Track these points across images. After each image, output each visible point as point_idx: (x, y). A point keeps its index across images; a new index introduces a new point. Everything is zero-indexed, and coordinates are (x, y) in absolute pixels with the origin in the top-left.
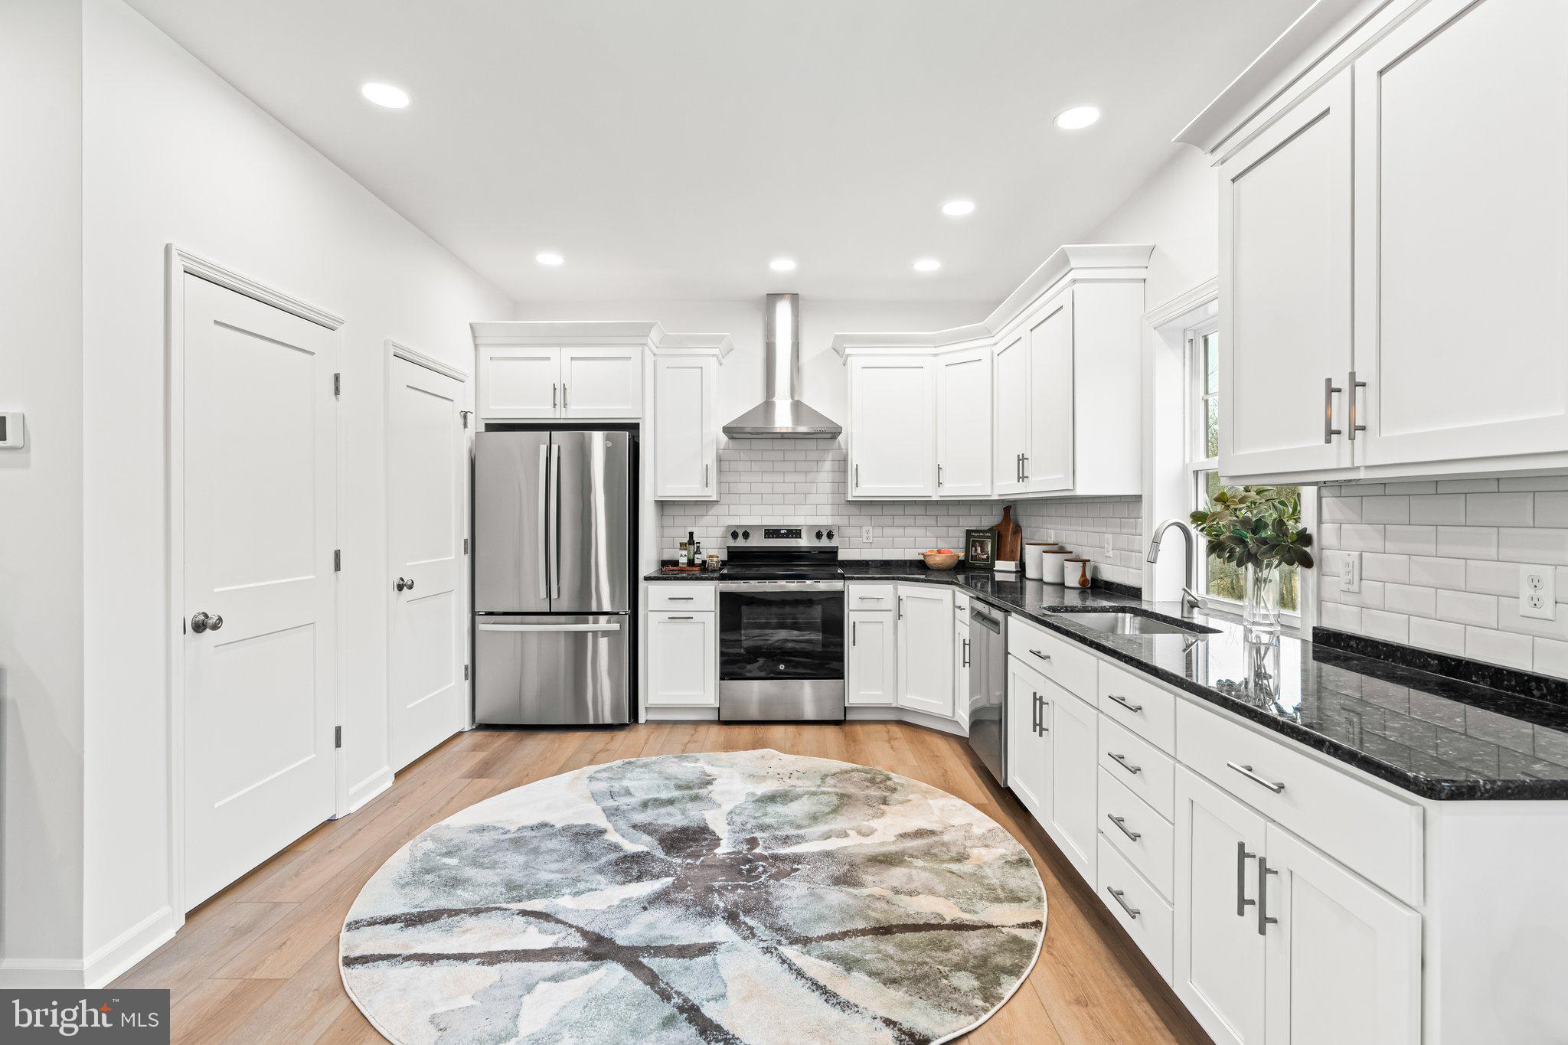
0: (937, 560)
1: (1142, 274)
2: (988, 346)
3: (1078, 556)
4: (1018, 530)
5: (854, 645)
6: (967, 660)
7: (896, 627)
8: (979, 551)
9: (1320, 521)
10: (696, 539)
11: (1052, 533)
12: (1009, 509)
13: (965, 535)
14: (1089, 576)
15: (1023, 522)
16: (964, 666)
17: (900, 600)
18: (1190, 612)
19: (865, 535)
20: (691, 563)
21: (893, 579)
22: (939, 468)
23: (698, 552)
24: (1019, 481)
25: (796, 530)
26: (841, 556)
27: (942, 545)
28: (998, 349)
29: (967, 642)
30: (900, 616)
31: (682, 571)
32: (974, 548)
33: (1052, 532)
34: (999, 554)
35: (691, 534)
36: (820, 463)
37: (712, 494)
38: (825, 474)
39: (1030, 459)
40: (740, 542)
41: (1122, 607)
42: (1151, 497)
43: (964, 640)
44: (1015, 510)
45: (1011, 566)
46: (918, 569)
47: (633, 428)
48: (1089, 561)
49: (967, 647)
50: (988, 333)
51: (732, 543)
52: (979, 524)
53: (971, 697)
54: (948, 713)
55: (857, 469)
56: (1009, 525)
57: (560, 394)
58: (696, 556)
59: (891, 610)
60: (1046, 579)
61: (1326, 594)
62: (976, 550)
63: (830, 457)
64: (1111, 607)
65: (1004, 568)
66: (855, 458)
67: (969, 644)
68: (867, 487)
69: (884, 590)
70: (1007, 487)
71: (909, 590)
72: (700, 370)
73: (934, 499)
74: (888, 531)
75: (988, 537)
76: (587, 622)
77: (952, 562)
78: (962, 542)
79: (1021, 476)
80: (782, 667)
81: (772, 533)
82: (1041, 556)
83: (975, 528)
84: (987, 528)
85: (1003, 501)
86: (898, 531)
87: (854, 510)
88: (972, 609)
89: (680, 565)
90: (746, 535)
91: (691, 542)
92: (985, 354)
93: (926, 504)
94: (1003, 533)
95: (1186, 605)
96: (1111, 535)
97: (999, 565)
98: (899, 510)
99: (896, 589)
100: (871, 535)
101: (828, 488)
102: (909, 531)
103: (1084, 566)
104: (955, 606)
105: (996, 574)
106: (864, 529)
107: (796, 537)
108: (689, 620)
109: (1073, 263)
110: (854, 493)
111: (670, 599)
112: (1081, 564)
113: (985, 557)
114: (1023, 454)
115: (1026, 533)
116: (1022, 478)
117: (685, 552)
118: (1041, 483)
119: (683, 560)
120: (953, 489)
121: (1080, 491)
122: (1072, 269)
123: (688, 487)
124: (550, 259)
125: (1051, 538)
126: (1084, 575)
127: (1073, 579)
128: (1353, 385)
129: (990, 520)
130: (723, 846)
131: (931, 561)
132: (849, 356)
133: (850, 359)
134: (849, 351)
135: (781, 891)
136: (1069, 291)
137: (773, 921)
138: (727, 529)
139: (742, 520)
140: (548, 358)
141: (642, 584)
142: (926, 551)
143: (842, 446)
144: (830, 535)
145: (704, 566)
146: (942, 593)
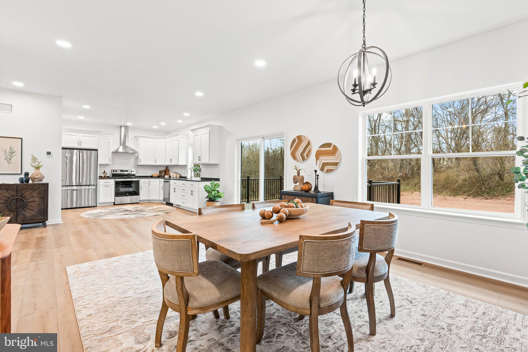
0: (155, 175)
3: (179, 174)
4: (169, 171)
5: (141, 190)
7: (149, 186)
9: (201, 167)
10: (106, 172)
12: (167, 167)
14: (180, 176)
15: (169, 169)
16: (162, 190)
20: (105, 176)
21: (148, 178)
22: (156, 160)
23: (106, 174)
25: (127, 170)
26: (136, 175)
27: (155, 173)
28: (166, 141)
29: (163, 186)
31: (103, 178)
32: (161, 173)
34: (165, 174)
35: (104, 171)
36: (131, 158)
37: (110, 163)
38: (132, 160)
40: (115, 173)
42: (188, 165)
45: (168, 176)
46: (152, 177)
47: (96, 150)
50: (165, 138)
51: (113, 173)
53: (163, 197)
54: (158, 199)
55: (140, 159)
56: (167, 169)
57: (80, 143)
59: (148, 184)
60: (174, 177)
63: (134, 157)
65: (167, 177)
66: (140, 157)
68: (143, 163)
69: (146, 180)
70: (168, 163)
71: (151, 180)
72: (108, 139)
73: (154, 165)
74: (145, 171)
75: (163, 172)
76: (82, 187)
77: (157, 176)
78: (159, 172)
80: (128, 194)
81: (121, 171)
82: (173, 174)
83: (161, 170)
85: (166, 165)
87: (138, 166)
88: (163, 181)
90: (116, 171)
92: (164, 141)
93: (152, 166)
94: (166, 171)
95: (191, 177)
96: (184, 170)
97: (166, 176)
98: (147, 167)
99: (149, 180)
101: (133, 162)
102: (149, 171)
104: (160, 181)
105: (165, 178)
106: (141, 170)
107: (127, 172)
108: (109, 186)
109: (178, 135)
110: (140, 164)
111: (105, 182)
113: (163, 175)
114: (172, 158)
115: (171, 171)
116: (171, 162)
117: (104, 174)
118: (174, 163)
120: (158, 163)
121: (179, 164)
123: (106, 162)
127: (178, 176)
128: (200, 157)
129: (164, 169)
130: (133, 210)
131: (153, 176)
132: (139, 139)
133: (139, 140)
134: (139, 138)
135: (145, 211)
136: (178, 138)
137: (146, 212)
138: (112, 170)
139: (115, 168)
140: (77, 135)
141: (98, 180)
142: (152, 174)
143: (136, 155)
144: (134, 171)
145: (108, 177)
146: (158, 180)
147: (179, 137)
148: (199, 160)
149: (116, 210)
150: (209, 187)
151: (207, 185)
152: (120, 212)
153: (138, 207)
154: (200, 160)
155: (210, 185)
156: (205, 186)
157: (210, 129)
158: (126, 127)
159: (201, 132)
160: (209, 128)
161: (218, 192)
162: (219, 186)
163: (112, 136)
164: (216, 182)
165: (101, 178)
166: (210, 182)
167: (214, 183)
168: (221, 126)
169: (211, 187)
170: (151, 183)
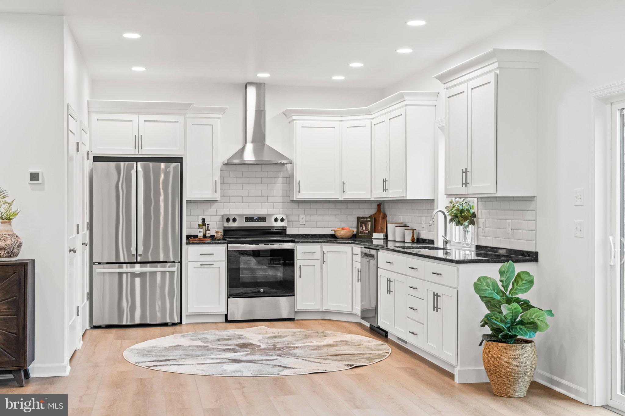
0: (341, 233)
1: (435, 103)
2: (369, 119)
3: (412, 228)
4: (385, 217)
5: (300, 278)
6: (359, 279)
7: (322, 268)
8: (364, 229)
9: (478, 209)
10: (206, 223)
11: (401, 219)
12: (380, 205)
13: (356, 220)
14: (415, 237)
15: (388, 213)
16: (358, 282)
17: (324, 253)
18: (446, 245)
19: (301, 220)
20: (205, 236)
21: (320, 242)
22: (343, 183)
23: (208, 230)
24: (384, 192)
25: (263, 217)
26: (288, 232)
27: (343, 225)
28: (374, 122)
29: (360, 270)
30: (324, 262)
31: (200, 240)
32: (361, 227)
33: (401, 217)
34: (375, 229)
35: (204, 220)
36: (276, 179)
37: (217, 196)
38: (278, 186)
39: (389, 181)
40: (232, 225)
41: (424, 247)
42: (437, 200)
43: (358, 269)
44: (383, 205)
45: (381, 236)
46: (332, 238)
47: (179, 160)
48: (416, 230)
49: (359, 272)
50: (369, 112)
51: (226, 225)
52: (364, 214)
53: (361, 304)
54: (349, 310)
55: (299, 183)
56: (380, 214)
57: (138, 141)
58: (208, 232)
59: (319, 259)
60: (397, 240)
61: (479, 234)
62: (362, 228)
63: (281, 175)
64: (420, 247)
65: (377, 237)
66: (298, 176)
67: (361, 271)
68: (305, 194)
69: (316, 248)
70: (378, 194)
71: (328, 247)
72: (211, 126)
73: (340, 199)
74: (314, 218)
75: (369, 221)
76: (157, 267)
77: (349, 234)
78: (355, 224)
79: (385, 189)
80: (262, 290)
81: (249, 219)
82: (395, 228)
83: (362, 216)
84: (368, 216)
85: (377, 201)
86: (320, 218)
87: (295, 206)
88: (362, 253)
89: (199, 237)
90: (234, 220)
91: (204, 224)
92: (367, 123)
93: (336, 202)
94: (377, 218)
95: (445, 243)
96: (424, 217)
97: (375, 235)
98: (320, 206)
99: (322, 248)
100: (304, 220)
101: (280, 193)
102: (326, 218)
103: (413, 232)
104: (353, 254)
105: (373, 240)
106: (301, 217)
107: (263, 221)
108: (211, 266)
109: (406, 98)
110: (297, 197)
111: (201, 254)
112: (412, 231)
113: (367, 232)
114: (386, 179)
115: (389, 218)
116: (385, 190)
117: (201, 230)
118: (393, 194)
119: (201, 234)
120: (350, 195)
121: (409, 198)
122: (405, 100)
123: (207, 194)
124: (138, 69)
125: (401, 220)
126: (413, 236)
127: (408, 239)
128: (466, 172)
129: (370, 211)
130: (263, 347)
131: (338, 234)
132: (294, 120)
133: (295, 122)
134: (294, 118)
135: (293, 352)
136: (404, 109)
137: (294, 356)
138: (223, 216)
139: (232, 212)
140: (131, 121)
141: (185, 247)
142: (336, 229)
143: (289, 169)
144: (282, 220)
145: (212, 237)
146: (347, 248)
147: (407, 105)
148: (463, 184)
149: (219, 340)
150: (494, 284)
151: (485, 278)
152: (225, 350)
153: (280, 337)
154: (466, 184)
155: (497, 277)
156: (479, 279)
157: (499, 68)
158: (259, 85)
159: (470, 80)
160: (496, 65)
161: (526, 306)
162: (531, 282)
163: (221, 116)
164: (519, 268)
165: (192, 239)
166: (498, 266)
167: (514, 271)
168: (543, 53)
169: (500, 284)
170: (328, 257)
